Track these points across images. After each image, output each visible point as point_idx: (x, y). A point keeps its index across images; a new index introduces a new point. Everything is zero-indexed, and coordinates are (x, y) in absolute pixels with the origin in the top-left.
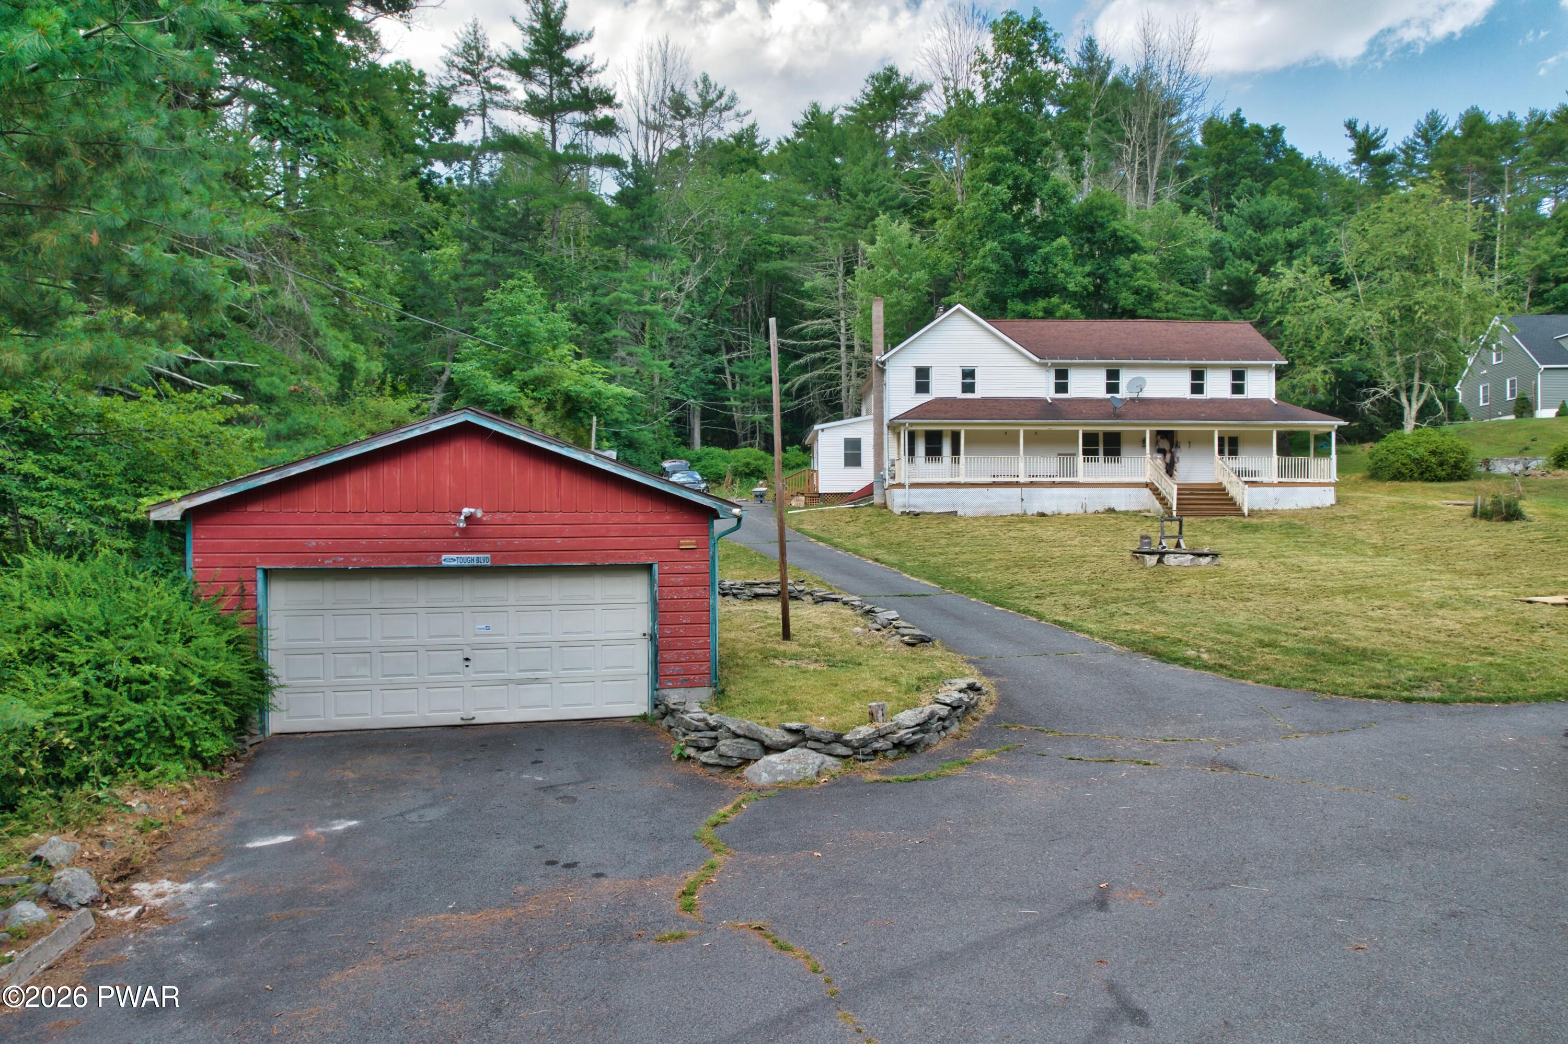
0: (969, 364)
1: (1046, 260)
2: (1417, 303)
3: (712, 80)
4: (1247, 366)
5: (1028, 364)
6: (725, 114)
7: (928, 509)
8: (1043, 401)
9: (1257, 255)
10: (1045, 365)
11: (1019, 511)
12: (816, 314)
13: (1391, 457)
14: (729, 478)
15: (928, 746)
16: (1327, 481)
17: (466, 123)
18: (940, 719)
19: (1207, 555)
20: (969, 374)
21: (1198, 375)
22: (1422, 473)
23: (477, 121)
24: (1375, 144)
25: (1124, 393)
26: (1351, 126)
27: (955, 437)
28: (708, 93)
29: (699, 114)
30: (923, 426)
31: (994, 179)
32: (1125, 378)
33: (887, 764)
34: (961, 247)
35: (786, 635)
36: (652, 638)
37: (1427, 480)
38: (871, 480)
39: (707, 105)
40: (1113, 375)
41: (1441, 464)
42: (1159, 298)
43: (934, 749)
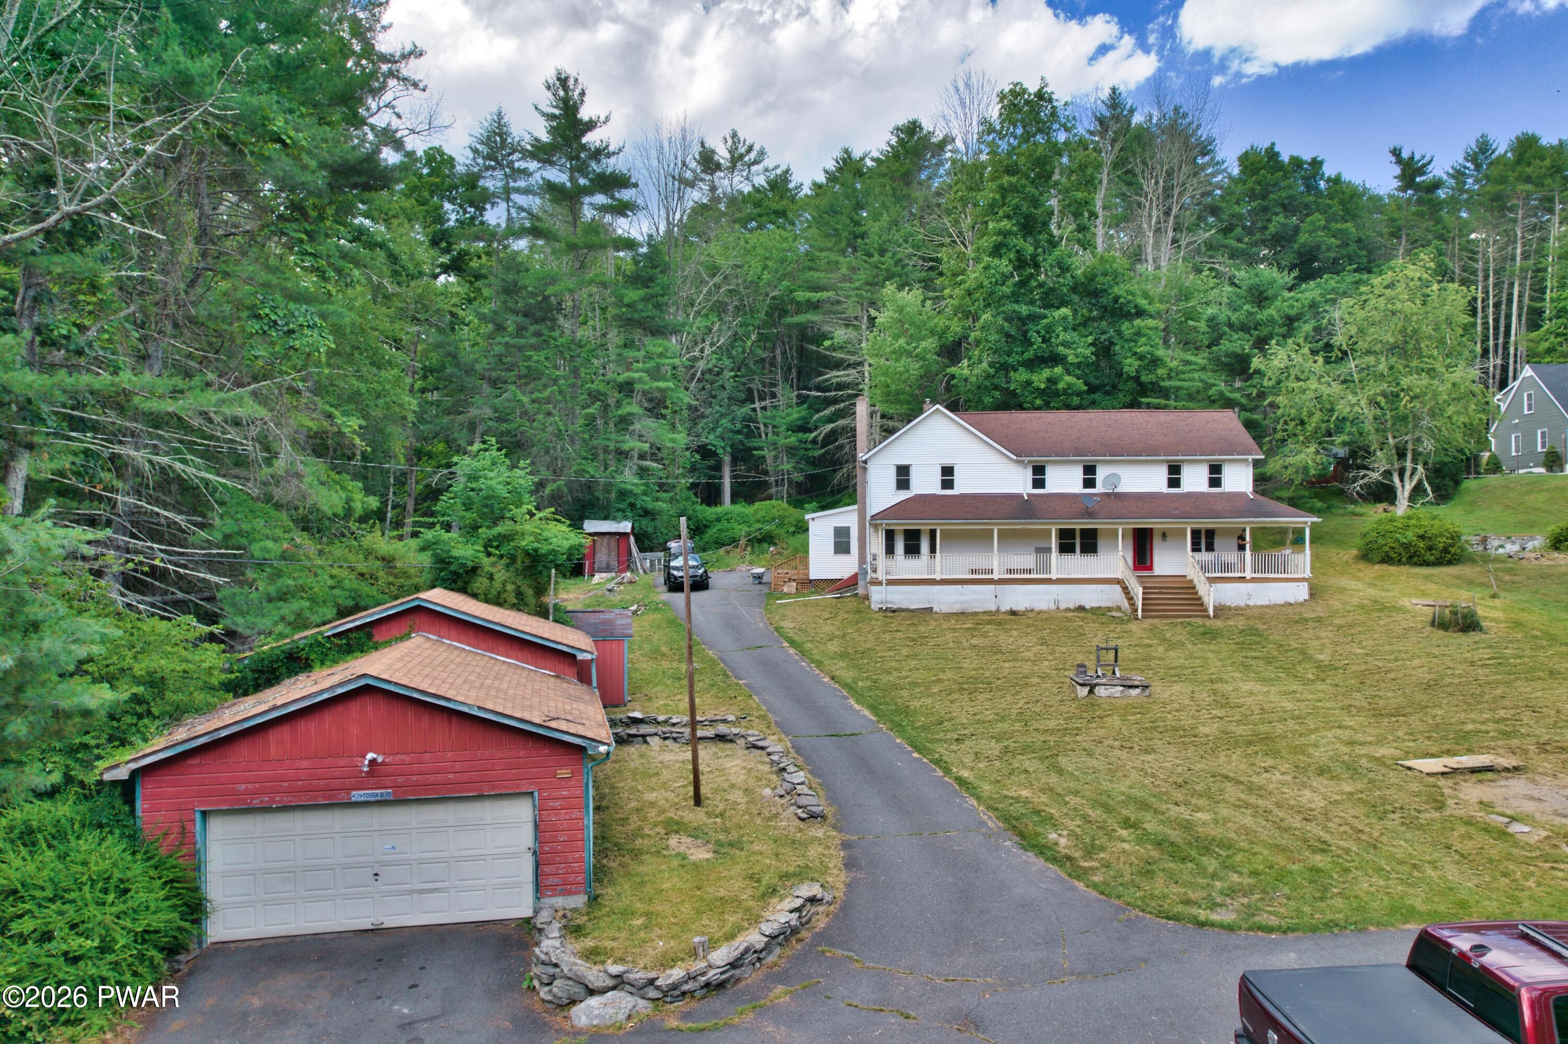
0: (948, 462)
1: (1049, 329)
2: (1403, 390)
3: (741, 135)
4: (1224, 461)
5: (1005, 460)
6: (754, 168)
7: (905, 605)
8: (1019, 496)
9: (1256, 329)
10: (1023, 462)
11: (994, 608)
12: (839, 365)
13: (1381, 541)
14: (743, 542)
15: (738, 980)
16: (1300, 576)
17: (493, 204)
18: (755, 952)
19: (1137, 687)
20: (948, 471)
21: (1174, 469)
22: (1411, 557)
23: (503, 205)
24: (1421, 171)
25: (1100, 488)
26: (1396, 153)
27: (933, 533)
28: (737, 149)
29: (728, 168)
30: (900, 526)
31: (996, 251)
32: (1102, 473)
33: (694, 1005)
34: (967, 315)
35: (698, 800)
36: (535, 853)
37: (1416, 564)
38: (856, 570)
39: (736, 159)
40: (1090, 470)
41: (1430, 548)
42: (1164, 365)
43: (744, 983)
